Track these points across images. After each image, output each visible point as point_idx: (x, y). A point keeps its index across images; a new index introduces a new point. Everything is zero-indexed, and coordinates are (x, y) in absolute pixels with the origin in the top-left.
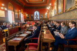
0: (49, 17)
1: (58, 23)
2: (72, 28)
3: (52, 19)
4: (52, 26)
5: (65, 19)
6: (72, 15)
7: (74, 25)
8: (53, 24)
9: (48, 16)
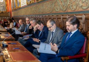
0: (10, 8)
1: (40, 24)
2: (73, 32)
3: (22, 13)
4: (22, 31)
5: (54, 12)
6: (68, 3)
7: (76, 26)
8: (25, 25)
9: (7, 5)
